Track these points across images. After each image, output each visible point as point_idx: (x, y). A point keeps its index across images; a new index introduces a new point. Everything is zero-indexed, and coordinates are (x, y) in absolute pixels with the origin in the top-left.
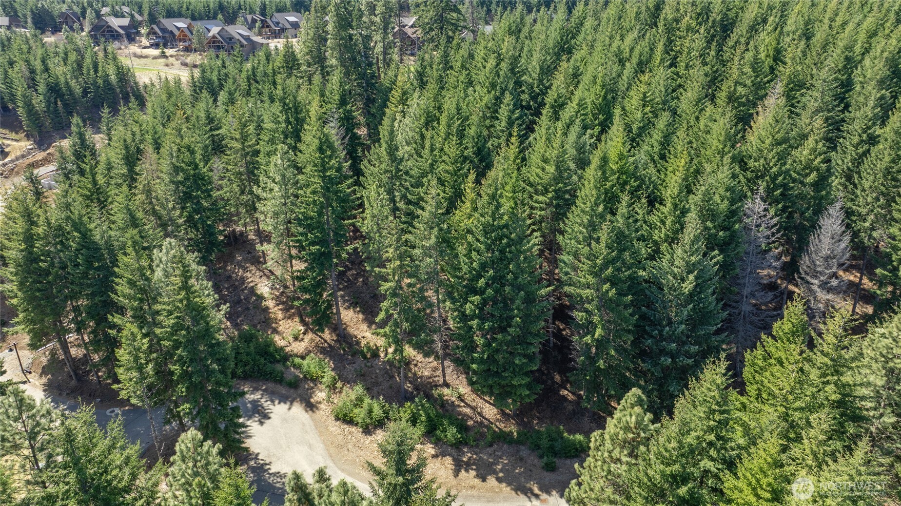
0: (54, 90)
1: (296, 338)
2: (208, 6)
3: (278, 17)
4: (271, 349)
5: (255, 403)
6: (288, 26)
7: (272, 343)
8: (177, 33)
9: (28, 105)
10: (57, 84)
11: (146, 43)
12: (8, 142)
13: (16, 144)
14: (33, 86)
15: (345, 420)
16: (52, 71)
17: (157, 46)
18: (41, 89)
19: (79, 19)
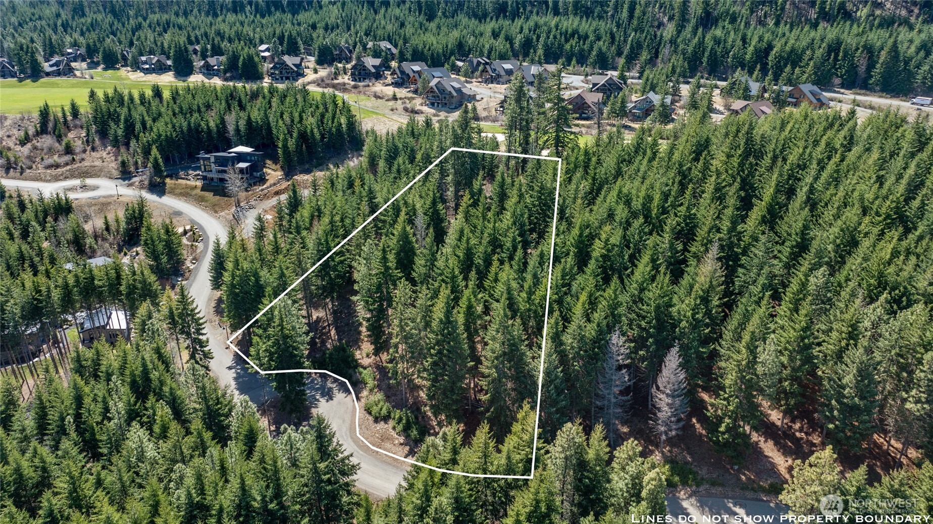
0: (303, 136)
1: (368, 356)
2: (447, 46)
3: (496, 63)
4: (350, 359)
5: (330, 389)
6: (503, 73)
7: (353, 355)
8: (412, 75)
9: (285, 147)
10: (305, 132)
11: (389, 79)
12: (269, 171)
13: (273, 173)
14: (290, 133)
15: (368, 411)
16: (304, 122)
17: (396, 84)
18: (295, 135)
19: (350, 52)
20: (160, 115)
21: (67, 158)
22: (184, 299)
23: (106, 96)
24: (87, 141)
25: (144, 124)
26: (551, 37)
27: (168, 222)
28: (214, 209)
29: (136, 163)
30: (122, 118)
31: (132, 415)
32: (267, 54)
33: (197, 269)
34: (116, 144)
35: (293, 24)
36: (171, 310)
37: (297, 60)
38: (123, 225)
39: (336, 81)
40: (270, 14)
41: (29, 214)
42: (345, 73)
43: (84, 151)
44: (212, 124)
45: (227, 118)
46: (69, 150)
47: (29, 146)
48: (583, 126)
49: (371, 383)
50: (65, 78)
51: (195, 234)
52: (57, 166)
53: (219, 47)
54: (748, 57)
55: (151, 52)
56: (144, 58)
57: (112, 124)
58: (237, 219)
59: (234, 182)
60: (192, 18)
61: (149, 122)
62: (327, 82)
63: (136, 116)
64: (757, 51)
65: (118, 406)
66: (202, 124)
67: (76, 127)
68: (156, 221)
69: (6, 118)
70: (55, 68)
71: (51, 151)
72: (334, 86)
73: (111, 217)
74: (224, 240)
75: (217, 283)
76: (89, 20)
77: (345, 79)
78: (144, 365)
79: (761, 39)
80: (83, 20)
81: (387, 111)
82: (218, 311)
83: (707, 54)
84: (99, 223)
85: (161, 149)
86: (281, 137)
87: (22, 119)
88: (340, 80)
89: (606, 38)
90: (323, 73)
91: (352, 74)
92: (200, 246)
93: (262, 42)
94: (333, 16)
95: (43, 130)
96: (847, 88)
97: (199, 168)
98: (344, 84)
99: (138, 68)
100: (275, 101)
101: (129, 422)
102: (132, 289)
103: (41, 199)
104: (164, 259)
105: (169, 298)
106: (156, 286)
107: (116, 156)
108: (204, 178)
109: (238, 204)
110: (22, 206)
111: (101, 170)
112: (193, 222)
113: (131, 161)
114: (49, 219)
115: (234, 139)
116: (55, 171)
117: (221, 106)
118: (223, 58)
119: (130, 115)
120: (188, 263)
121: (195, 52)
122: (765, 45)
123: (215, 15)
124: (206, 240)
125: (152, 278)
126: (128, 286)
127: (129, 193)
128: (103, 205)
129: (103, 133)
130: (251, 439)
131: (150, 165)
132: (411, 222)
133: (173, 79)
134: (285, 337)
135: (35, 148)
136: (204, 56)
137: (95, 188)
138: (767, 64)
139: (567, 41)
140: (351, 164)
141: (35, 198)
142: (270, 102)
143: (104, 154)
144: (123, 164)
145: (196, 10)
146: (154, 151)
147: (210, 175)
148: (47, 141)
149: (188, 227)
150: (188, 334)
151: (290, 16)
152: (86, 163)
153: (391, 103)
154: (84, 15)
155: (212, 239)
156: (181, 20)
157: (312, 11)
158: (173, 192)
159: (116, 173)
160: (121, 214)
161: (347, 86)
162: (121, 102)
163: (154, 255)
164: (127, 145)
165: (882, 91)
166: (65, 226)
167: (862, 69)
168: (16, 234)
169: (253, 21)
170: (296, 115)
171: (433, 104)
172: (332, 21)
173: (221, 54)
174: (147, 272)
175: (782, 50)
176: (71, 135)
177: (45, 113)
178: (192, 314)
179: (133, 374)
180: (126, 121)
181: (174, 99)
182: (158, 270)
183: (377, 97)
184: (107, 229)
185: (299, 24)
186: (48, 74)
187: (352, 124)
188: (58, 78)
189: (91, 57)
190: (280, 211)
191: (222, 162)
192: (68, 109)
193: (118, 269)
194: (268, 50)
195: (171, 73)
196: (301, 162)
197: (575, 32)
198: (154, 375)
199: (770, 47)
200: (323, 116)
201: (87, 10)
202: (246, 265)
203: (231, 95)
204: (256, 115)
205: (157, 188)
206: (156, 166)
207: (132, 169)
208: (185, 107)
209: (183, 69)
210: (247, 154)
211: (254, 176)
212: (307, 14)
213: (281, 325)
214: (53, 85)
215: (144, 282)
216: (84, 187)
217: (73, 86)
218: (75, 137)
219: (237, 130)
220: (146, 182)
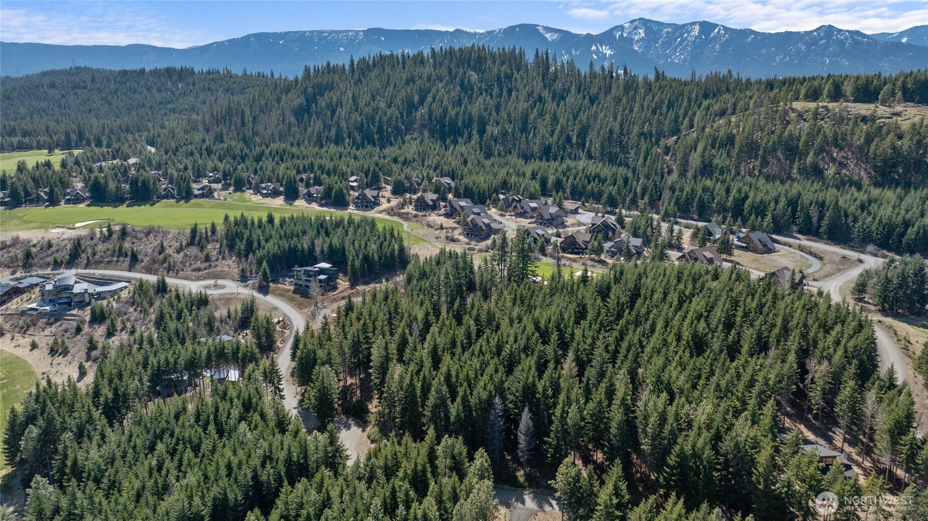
0: (366, 258)
1: (375, 407)
3: (526, 201)
4: (365, 408)
5: (350, 424)
6: (529, 210)
7: (367, 407)
8: (458, 209)
9: (353, 265)
10: (368, 255)
11: (442, 211)
12: (340, 281)
13: (343, 283)
14: (357, 255)
15: (369, 437)
16: (368, 248)
17: (447, 215)
18: (360, 257)
19: (419, 185)
20: (271, 237)
21: (207, 264)
22: (273, 364)
23: (235, 218)
24: (220, 252)
25: (259, 243)
26: (578, 179)
27: (268, 314)
28: (300, 307)
29: (251, 270)
30: (245, 236)
31: (241, 419)
32: (355, 184)
33: (283, 347)
34: (239, 255)
35: (380, 157)
36: (265, 370)
37: (375, 193)
38: (239, 314)
39: (403, 211)
40: (363, 147)
41: (182, 304)
42: (411, 204)
43: (217, 260)
44: (305, 246)
45: (316, 241)
46: (207, 259)
47: (182, 254)
48: (570, 259)
49: (373, 422)
50: (207, 200)
51: (285, 324)
52: (199, 270)
53: (320, 179)
54: (729, 204)
55: (270, 180)
56: (263, 185)
57: (238, 241)
58: (313, 316)
59: (315, 289)
60: (302, 148)
61: (263, 243)
62: (396, 211)
63: (255, 236)
64: (736, 201)
65: (235, 413)
66: (299, 245)
67: (213, 241)
68: (261, 314)
69: (169, 233)
70: (201, 192)
71: (196, 258)
72: (400, 215)
73: (232, 308)
74: (301, 330)
75: (293, 356)
76: (226, 146)
77: (410, 209)
78: (250, 395)
79: (739, 191)
80: (221, 146)
81: (433, 239)
82: (292, 374)
83: (696, 200)
84: (224, 312)
85: (269, 263)
86: (351, 258)
87: (179, 234)
88: (405, 210)
89: (620, 182)
90: (394, 202)
91: (416, 205)
92: (287, 332)
93: (352, 174)
94: (412, 151)
95: (191, 243)
96: (804, 234)
97: (292, 277)
98: (407, 214)
99: (259, 192)
100: (351, 229)
101: (239, 422)
102: (245, 356)
103: (190, 294)
104: (264, 339)
105: (265, 363)
106: (259, 356)
107: (238, 264)
108: (296, 284)
109: (316, 305)
110: (178, 297)
111: (227, 274)
112: (285, 315)
113: (248, 269)
114: (194, 308)
115: (319, 257)
116: (198, 274)
117: (312, 233)
118: (321, 188)
119: (251, 236)
120: (278, 343)
121: (302, 180)
122: (743, 195)
123: (321, 146)
124: (291, 329)
125: (257, 350)
126: (243, 354)
127: (245, 292)
128: (227, 300)
129: (231, 247)
130: (296, 433)
131: (260, 273)
132: (409, 326)
133: (283, 203)
134: (324, 387)
135: (186, 255)
136: (308, 185)
137: (223, 287)
138: (743, 210)
139: (589, 182)
140: (398, 279)
141: (186, 293)
142: (347, 232)
143: (231, 262)
144: (243, 271)
145: (306, 141)
146: (265, 264)
147: (300, 283)
148: (193, 251)
149: (281, 319)
150: (273, 383)
151: (378, 150)
152: (218, 269)
153: (437, 232)
154: (222, 141)
155: (295, 329)
156: (294, 149)
157: (397, 147)
158: (273, 293)
159: (237, 277)
160: (239, 307)
161: (410, 216)
162: (246, 225)
163: (258, 337)
164: (247, 256)
165: (828, 239)
166: (203, 313)
167: (815, 220)
168: (174, 316)
169: (350, 153)
170: (363, 243)
171: (468, 234)
172: (410, 156)
173: (320, 184)
174: (254, 347)
175: (753, 201)
176: (209, 247)
177: (194, 231)
178: (277, 372)
179: (244, 399)
180: (248, 239)
181: (281, 225)
182: (259, 346)
183: (429, 226)
184: (229, 316)
185: (384, 158)
186: (196, 196)
187: (402, 250)
188: (203, 200)
189: (225, 179)
190: (339, 313)
191: (307, 273)
192: (209, 226)
193: (238, 344)
194: (356, 181)
195: (282, 197)
196: (363, 276)
197: (597, 176)
198: (254, 401)
199: (746, 197)
200: (382, 244)
201: (225, 137)
202: (310, 347)
203: (321, 224)
204: (336, 241)
205: (264, 289)
206: (265, 274)
207: (248, 275)
208: (288, 232)
209: (291, 195)
210: (326, 269)
211: (329, 285)
212: (392, 149)
213: (322, 381)
214: (200, 206)
215: (252, 352)
216: (216, 286)
217: (213, 207)
218: (212, 248)
219: (322, 251)
220: (257, 285)
